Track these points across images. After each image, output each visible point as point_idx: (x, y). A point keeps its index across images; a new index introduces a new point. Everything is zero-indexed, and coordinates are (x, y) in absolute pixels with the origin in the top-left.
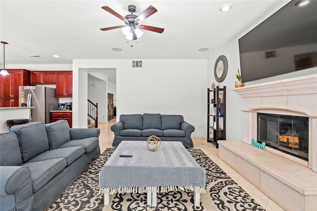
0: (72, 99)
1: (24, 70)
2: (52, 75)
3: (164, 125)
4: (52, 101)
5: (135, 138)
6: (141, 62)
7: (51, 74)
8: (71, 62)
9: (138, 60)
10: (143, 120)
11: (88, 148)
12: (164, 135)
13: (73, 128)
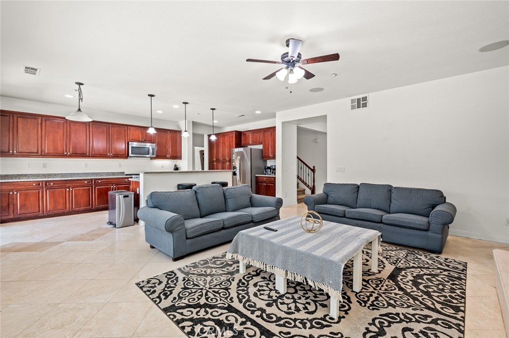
0: (275, 162)
1: (236, 131)
2: (259, 134)
3: (395, 204)
4: (259, 163)
5: (335, 218)
6: (365, 99)
7: (258, 132)
8: (274, 116)
9: (360, 96)
10: (358, 193)
11: (256, 216)
12: (383, 222)
13: (276, 196)
